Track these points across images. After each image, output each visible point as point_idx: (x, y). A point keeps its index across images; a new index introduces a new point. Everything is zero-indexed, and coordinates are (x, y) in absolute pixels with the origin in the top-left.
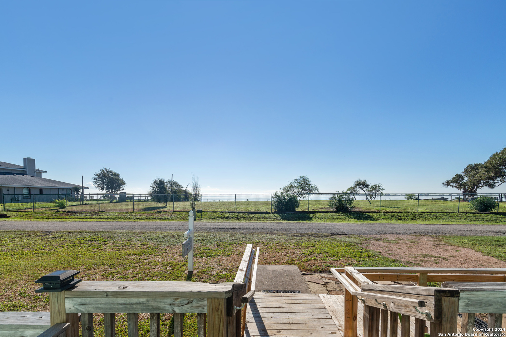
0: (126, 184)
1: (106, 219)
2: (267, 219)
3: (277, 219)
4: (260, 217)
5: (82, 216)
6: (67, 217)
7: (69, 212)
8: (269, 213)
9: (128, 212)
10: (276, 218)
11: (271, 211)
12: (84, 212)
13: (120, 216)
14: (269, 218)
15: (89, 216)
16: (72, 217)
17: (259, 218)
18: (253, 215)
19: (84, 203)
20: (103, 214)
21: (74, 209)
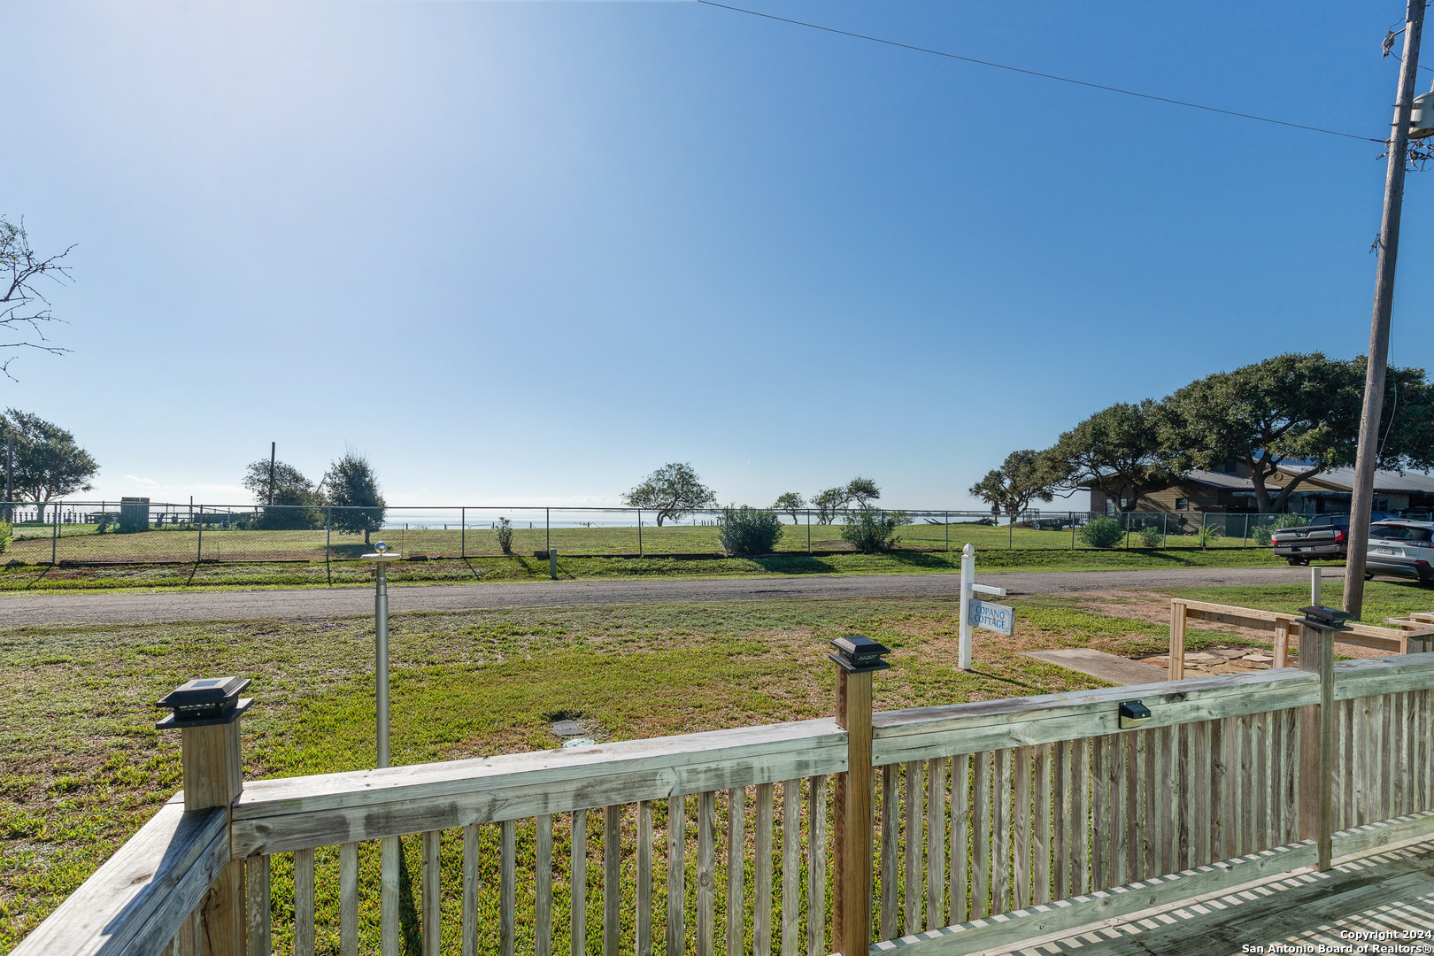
0: (98, 469)
11: (724, 551)
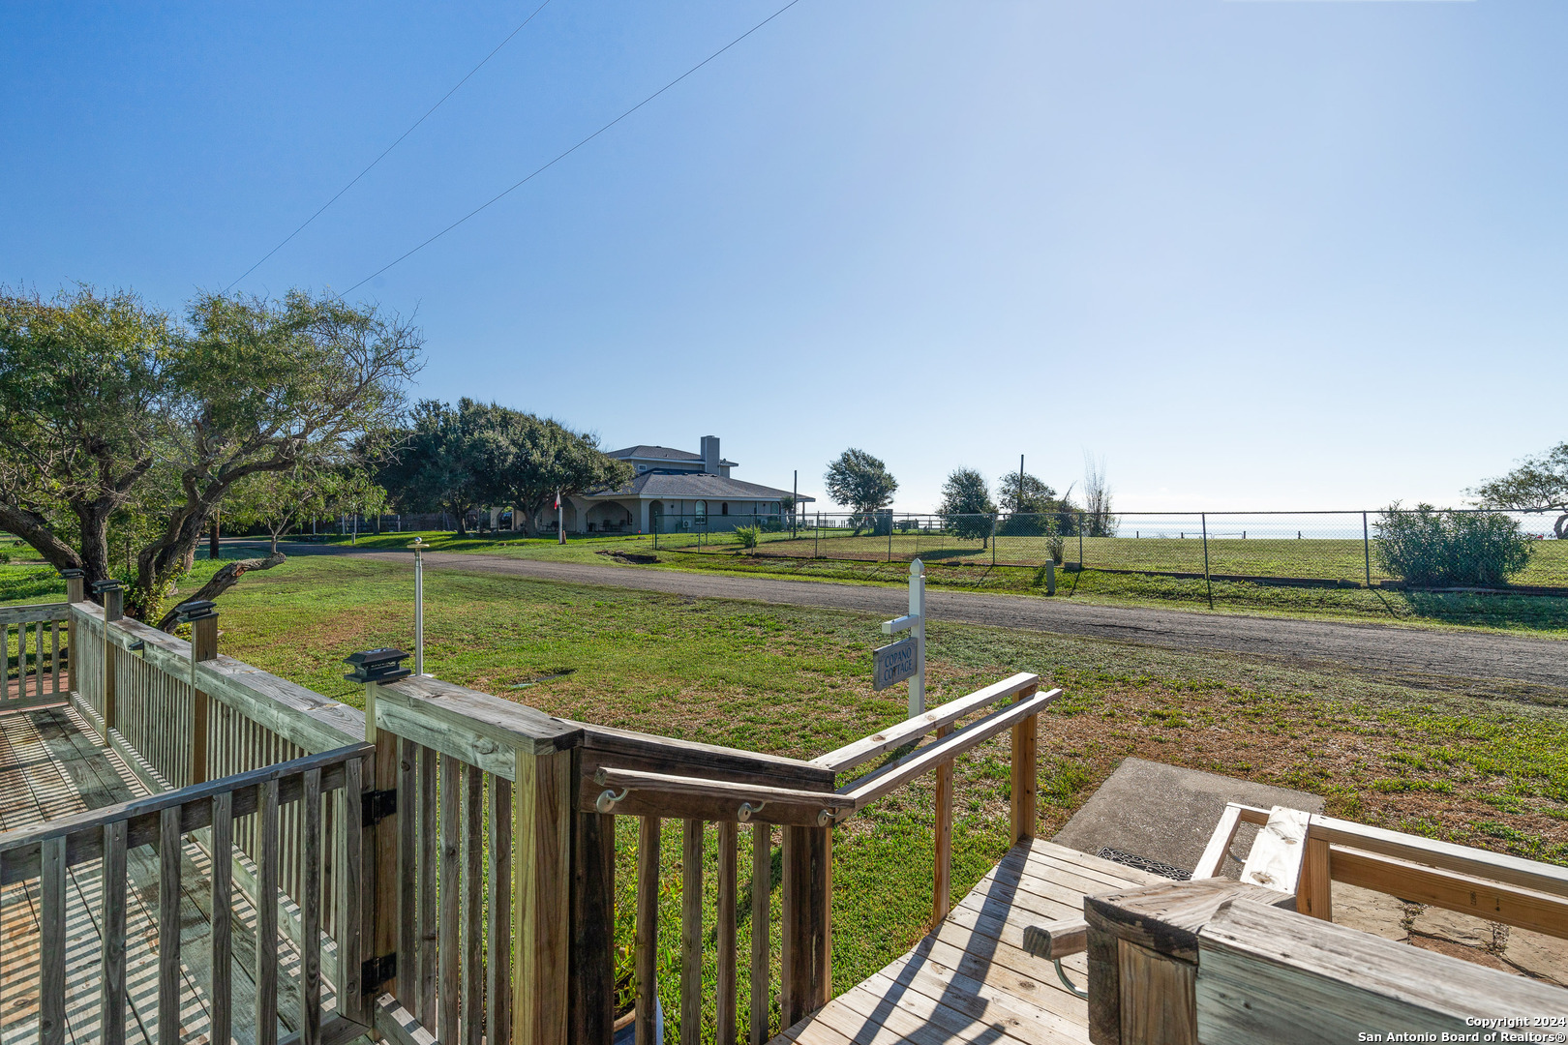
1: (825, 576)
2: (1338, 610)
3: (1390, 610)
4: (1307, 601)
5: (781, 566)
6: (751, 568)
7: (757, 556)
8: (1357, 586)
9: (876, 562)
10: (1383, 607)
11: (1368, 578)
12: (784, 558)
13: (855, 571)
14: (1350, 605)
15: (793, 566)
16: (760, 567)
17: (1301, 605)
18: (1277, 590)
19: (798, 535)
20: (821, 565)
21: (773, 549)
